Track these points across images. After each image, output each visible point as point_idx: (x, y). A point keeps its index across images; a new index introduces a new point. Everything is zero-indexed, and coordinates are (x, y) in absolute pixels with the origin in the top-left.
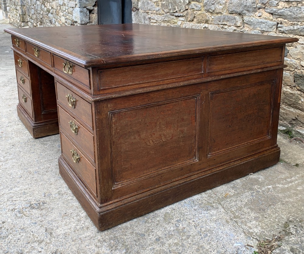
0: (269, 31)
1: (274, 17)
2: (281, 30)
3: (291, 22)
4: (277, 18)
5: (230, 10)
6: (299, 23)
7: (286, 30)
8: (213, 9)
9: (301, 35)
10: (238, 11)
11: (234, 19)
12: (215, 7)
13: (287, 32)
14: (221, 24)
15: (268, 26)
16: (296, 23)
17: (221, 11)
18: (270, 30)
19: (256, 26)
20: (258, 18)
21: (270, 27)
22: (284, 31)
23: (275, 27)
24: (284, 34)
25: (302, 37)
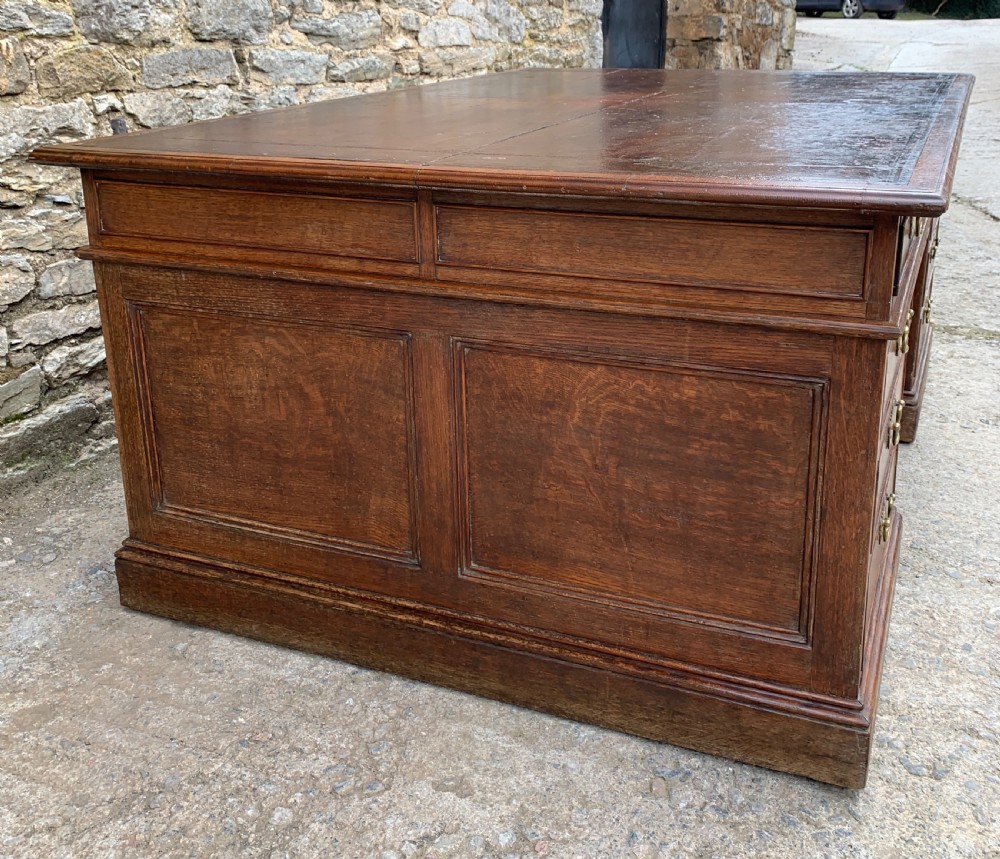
0: (314, 82)
1: (315, 42)
2: (335, 76)
3: (346, 53)
4: (320, 45)
5: (208, 27)
6: (359, 52)
7: (346, 74)
8: (139, 26)
9: (365, 81)
10: (236, 30)
11: (226, 60)
12: (147, 18)
13: (345, 79)
14: (181, 83)
15: (314, 68)
16: (352, 52)
17: (168, 34)
18: (315, 79)
19: (282, 75)
20: (285, 47)
21: (318, 69)
22: (342, 77)
23: (324, 69)
24: (340, 84)
25: (368, 84)
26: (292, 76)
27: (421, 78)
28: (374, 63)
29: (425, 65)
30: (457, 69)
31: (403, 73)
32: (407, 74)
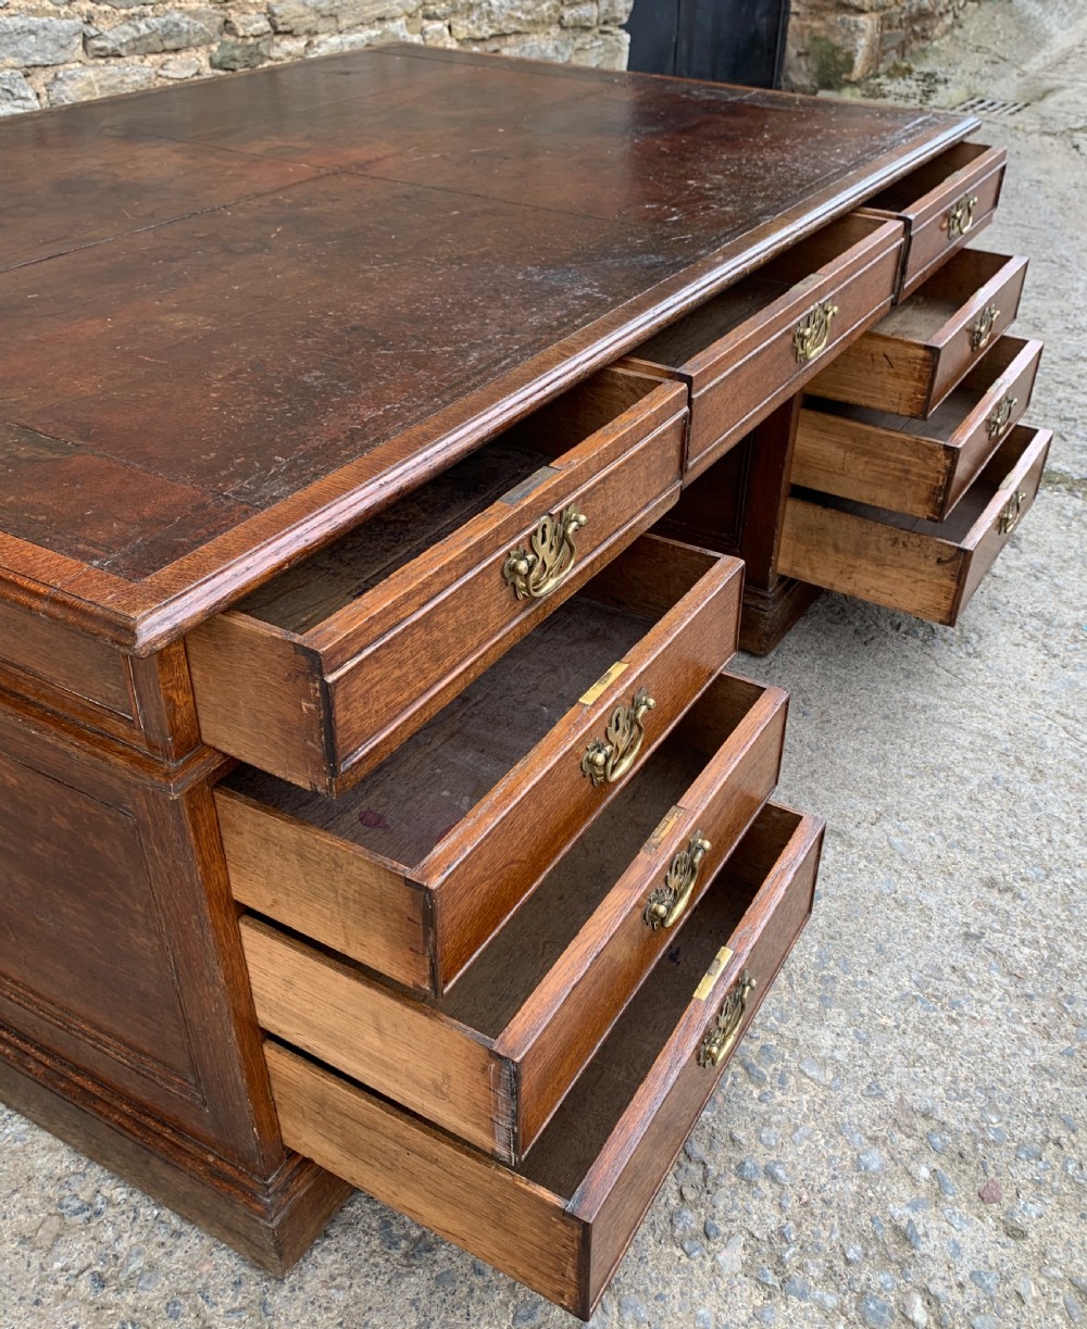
0: (61, 60)
2: (101, 49)
3: (123, 12)
4: (68, 4)
6: (149, 8)
7: (124, 44)
9: (165, 51)
13: (123, 51)
15: (55, 40)
16: (135, 10)
18: (61, 56)
21: (63, 42)
22: (114, 50)
23: (78, 40)
24: (113, 61)
25: (171, 57)
26: (14, 55)
27: (277, 39)
28: (177, 25)
29: (279, 21)
30: (344, 23)
31: (237, 36)
32: (244, 37)
